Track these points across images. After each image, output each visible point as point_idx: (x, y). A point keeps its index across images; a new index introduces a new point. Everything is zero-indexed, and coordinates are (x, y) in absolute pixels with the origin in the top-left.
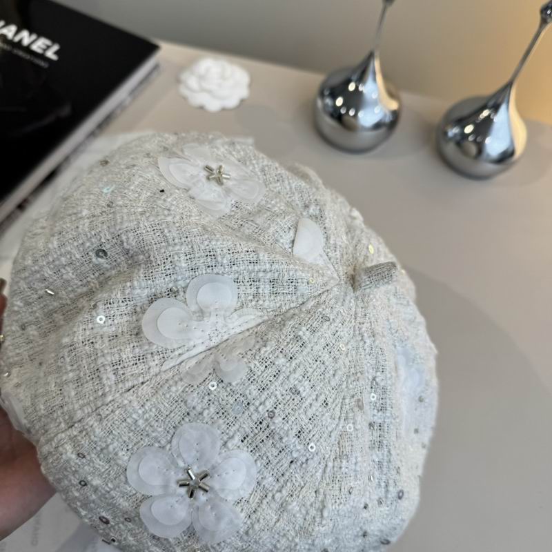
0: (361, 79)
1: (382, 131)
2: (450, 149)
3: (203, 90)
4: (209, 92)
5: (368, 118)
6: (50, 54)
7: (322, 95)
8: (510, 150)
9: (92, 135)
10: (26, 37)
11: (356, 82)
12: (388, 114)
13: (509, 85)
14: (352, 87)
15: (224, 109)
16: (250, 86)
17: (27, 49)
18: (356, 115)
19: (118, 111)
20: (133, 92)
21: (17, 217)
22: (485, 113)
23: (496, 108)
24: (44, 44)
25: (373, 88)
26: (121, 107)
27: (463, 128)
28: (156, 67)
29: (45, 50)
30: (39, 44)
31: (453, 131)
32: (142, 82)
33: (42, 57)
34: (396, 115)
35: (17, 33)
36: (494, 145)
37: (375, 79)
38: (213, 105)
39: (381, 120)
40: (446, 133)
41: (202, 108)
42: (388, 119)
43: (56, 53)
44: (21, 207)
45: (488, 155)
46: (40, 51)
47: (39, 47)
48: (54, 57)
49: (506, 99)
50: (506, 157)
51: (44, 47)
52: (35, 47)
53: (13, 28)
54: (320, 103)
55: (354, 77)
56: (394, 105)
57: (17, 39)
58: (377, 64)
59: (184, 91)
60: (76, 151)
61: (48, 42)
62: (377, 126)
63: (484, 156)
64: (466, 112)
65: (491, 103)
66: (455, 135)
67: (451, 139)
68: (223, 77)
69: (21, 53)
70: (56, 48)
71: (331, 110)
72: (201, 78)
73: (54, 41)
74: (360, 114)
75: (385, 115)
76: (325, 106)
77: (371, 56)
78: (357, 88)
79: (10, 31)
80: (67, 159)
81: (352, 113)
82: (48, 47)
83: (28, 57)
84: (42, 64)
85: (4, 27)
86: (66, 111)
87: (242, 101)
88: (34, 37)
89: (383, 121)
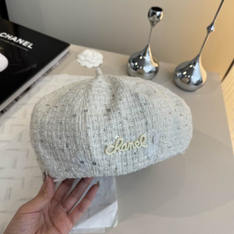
0: (144, 55)
1: (152, 74)
2: (178, 81)
3: (86, 60)
4: (88, 61)
5: (147, 69)
6: (29, 47)
7: (130, 62)
8: (201, 81)
9: (44, 75)
10: (20, 41)
11: (142, 56)
12: (154, 68)
13: (199, 56)
14: (141, 58)
15: (94, 67)
16: (103, 59)
17: (21, 45)
18: (142, 68)
19: (54, 67)
20: (60, 61)
21: (14, 103)
22: (191, 66)
23: (194, 64)
24: (27, 43)
25: (148, 58)
26: (55, 66)
27: (183, 72)
28: (68, 52)
29: (27, 45)
30: (25, 43)
31: (179, 74)
32: (63, 58)
33: (26, 47)
34: (157, 69)
35: (17, 39)
36: (195, 79)
37: (149, 55)
38: (90, 66)
39: (152, 70)
40: (176, 75)
41: (85, 67)
42: (154, 70)
43: (32, 46)
44: (16, 100)
45: (193, 82)
46: (26, 46)
47: (25, 44)
48: (31, 48)
49: (198, 61)
50: (199, 83)
51: (27, 44)
52: (24, 44)
53: (16, 38)
54: (129, 65)
55: (142, 54)
56: (156, 65)
57: (17, 42)
58: (149, 49)
59: (78, 61)
60: (38, 81)
61: (29, 43)
62: (150, 72)
63: (191, 83)
64: (183, 67)
65: (192, 63)
66: (180, 75)
67: (178, 77)
68: (93, 56)
69: (18, 46)
70: (31, 44)
71: (133, 67)
72: (85, 56)
73: (31, 42)
74: (144, 68)
75: (153, 68)
76: (131, 65)
77: (147, 46)
78: (143, 58)
79: (15, 39)
80: (34, 83)
81: (141, 68)
82: (29, 44)
83: (21, 47)
84: (26, 50)
85: (12, 37)
86: (35, 66)
87: (100, 64)
88: (23, 41)
89: (153, 70)
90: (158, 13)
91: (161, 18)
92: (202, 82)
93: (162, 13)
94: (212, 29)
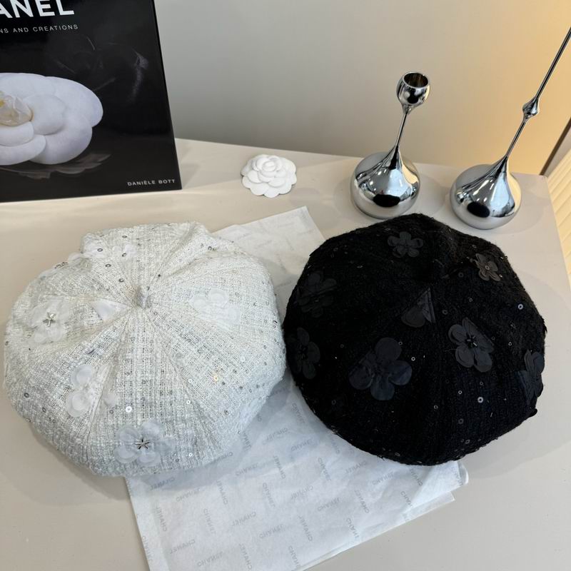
1: (409, 198)
3: (263, 182)
4: (268, 183)
8: (511, 205)
12: (411, 188)
13: (505, 160)
15: (280, 195)
16: (296, 173)
23: (496, 177)
34: (416, 186)
36: (497, 203)
38: (272, 193)
40: (458, 196)
41: (263, 195)
42: (411, 191)
45: (493, 211)
56: (415, 179)
59: (246, 183)
65: (492, 173)
66: (465, 197)
75: (409, 188)
87: (293, 186)
90: (418, 90)
91: (426, 95)
92: (513, 207)
93: (428, 87)
94: (534, 111)
